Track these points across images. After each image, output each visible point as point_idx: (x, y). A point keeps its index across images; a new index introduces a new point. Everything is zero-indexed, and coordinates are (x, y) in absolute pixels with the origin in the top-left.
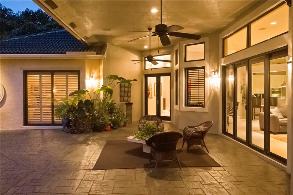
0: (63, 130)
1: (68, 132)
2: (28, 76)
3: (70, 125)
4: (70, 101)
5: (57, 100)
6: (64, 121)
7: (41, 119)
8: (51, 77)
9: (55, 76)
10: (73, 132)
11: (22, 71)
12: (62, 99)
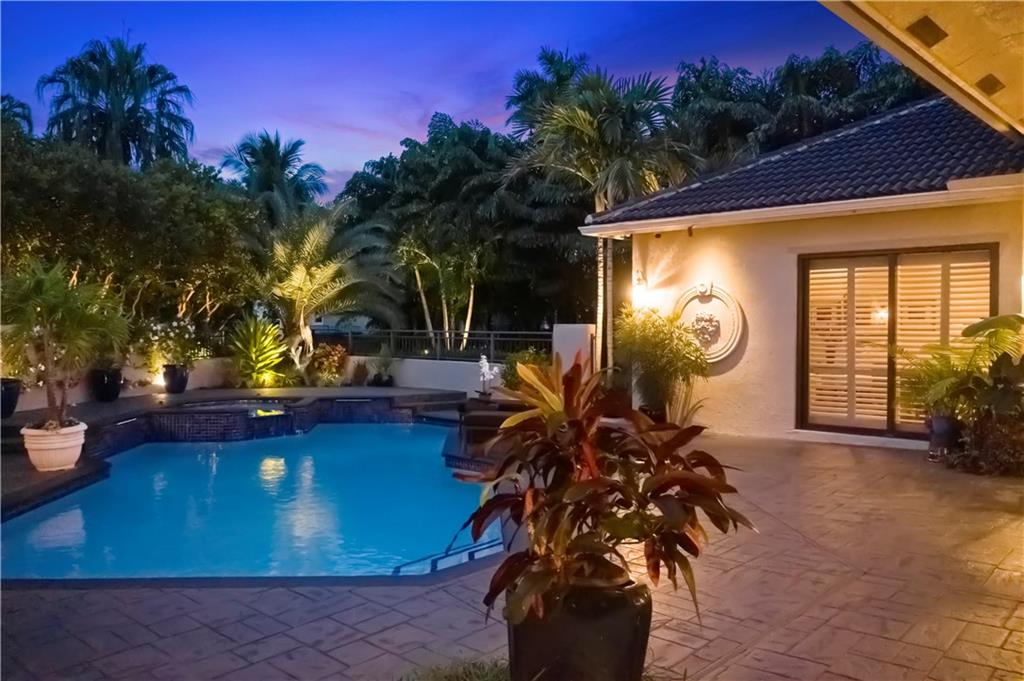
0: (932, 457)
1: (951, 466)
2: (811, 271)
3: (960, 440)
4: (956, 354)
5: (910, 350)
6: (934, 424)
7: (851, 413)
8: (887, 274)
9: (901, 270)
10: (973, 468)
11: (794, 258)
12: (928, 348)
